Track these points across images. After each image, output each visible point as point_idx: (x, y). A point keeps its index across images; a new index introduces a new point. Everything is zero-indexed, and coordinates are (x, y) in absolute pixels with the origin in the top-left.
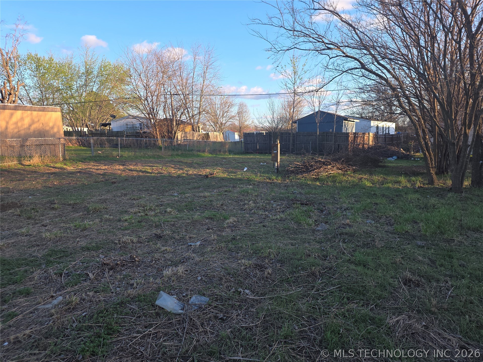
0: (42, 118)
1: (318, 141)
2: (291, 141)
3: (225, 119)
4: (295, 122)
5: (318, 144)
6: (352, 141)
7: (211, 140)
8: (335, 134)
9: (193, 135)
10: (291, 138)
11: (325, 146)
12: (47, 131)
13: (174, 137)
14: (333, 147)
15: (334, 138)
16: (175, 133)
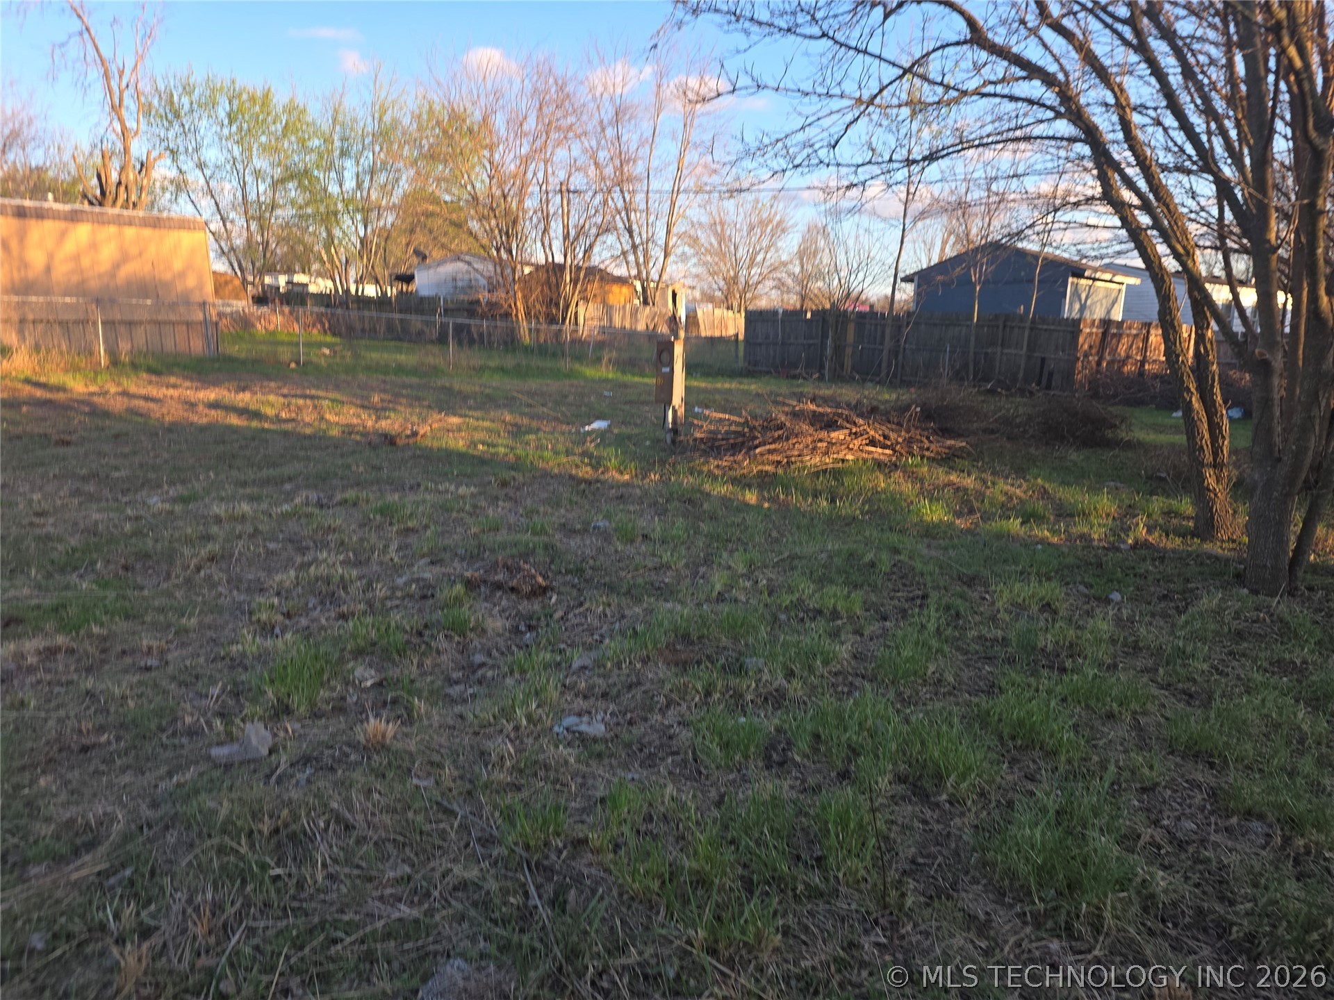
0: (152, 250)
1: (973, 343)
2: (888, 340)
4: (908, 280)
5: (972, 355)
6: (1091, 347)
7: (702, 334)
8: (1033, 322)
9: (635, 312)
10: (890, 331)
11: (997, 363)
12: (166, 285)
13: (564, 319)
14: (1023, 366)
15: (1029, 337)
16: (567, 307)
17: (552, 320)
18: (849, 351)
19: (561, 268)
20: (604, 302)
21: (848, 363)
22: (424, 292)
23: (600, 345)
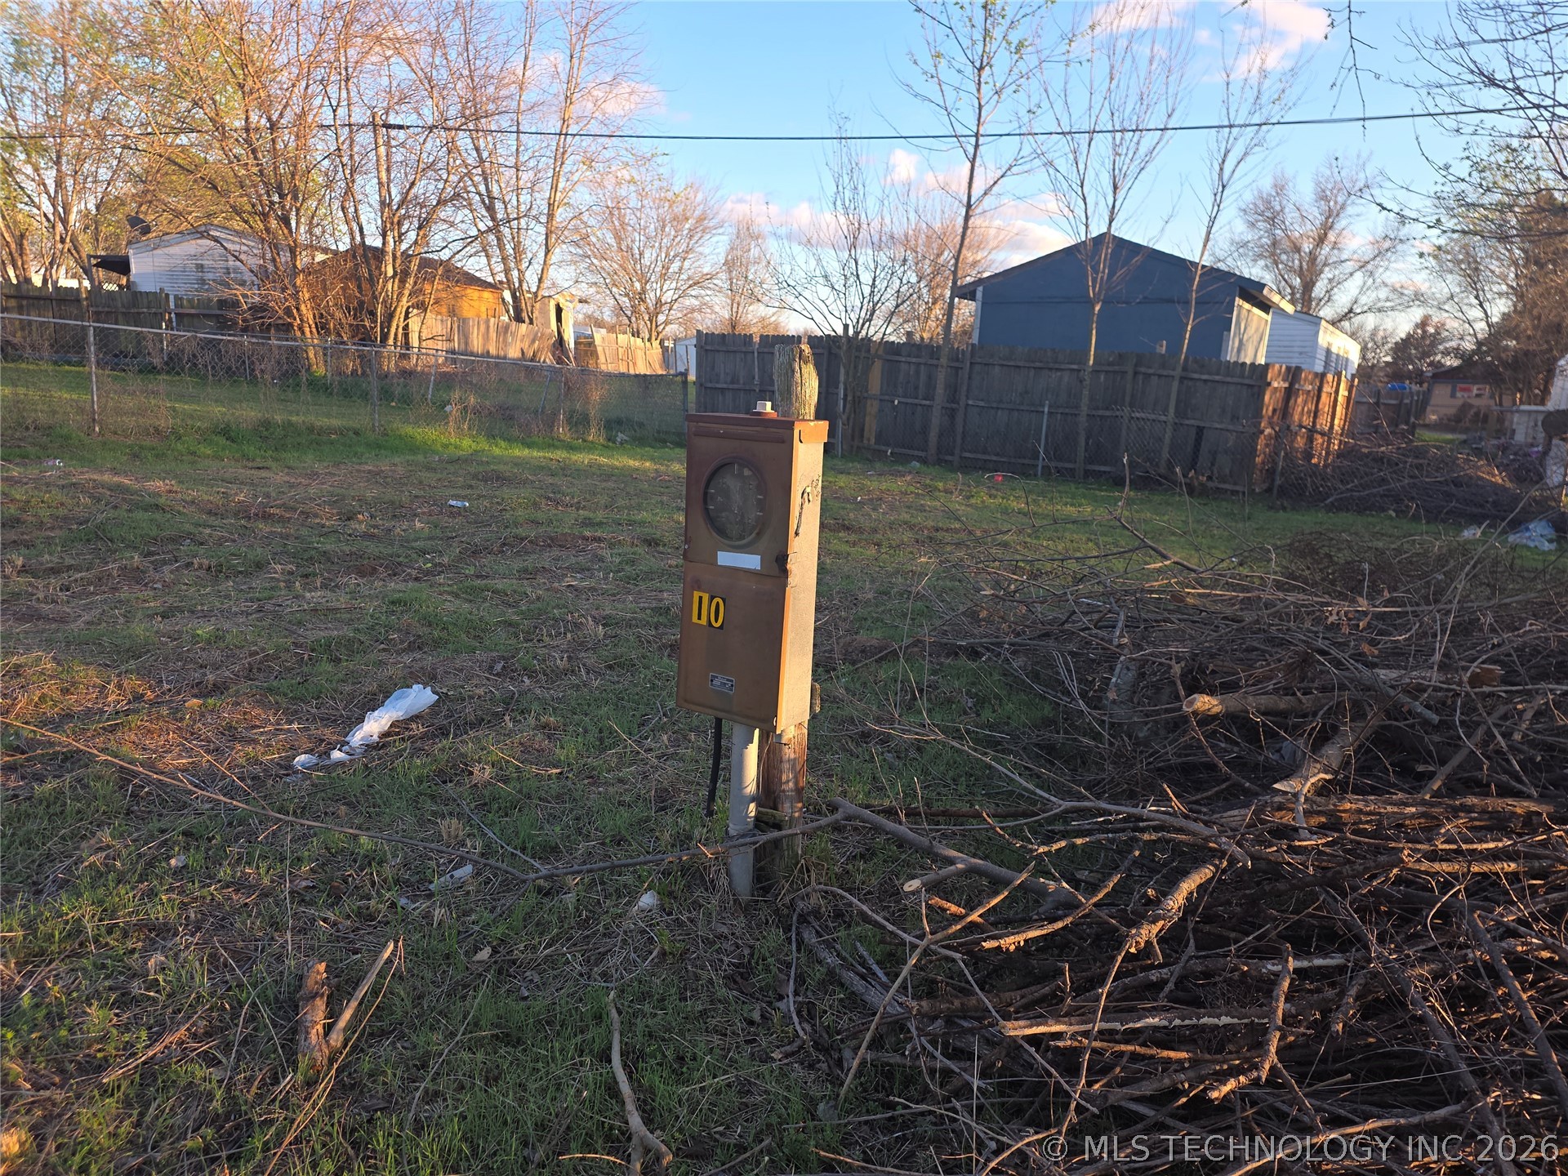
1: (1085, 401)
2: (940, 390)
3: (674, 285)
4: (967, 293)
5: (1083, 419)
6: (1274, 410)
7: (603, 367)
8: (1185, 369)
9: (502, 331)
10: (941, 377)
11: (1124, 433)
13: (385, 337)
14: (1167, 440)
15: (1179, 392)
16: (390, 316)
17: (364, 337)
18: (872, 407)
19: (378, 254)
20: (452, 312)
21: (871, 426)
22: (146, 286)
23: (446, 381)
